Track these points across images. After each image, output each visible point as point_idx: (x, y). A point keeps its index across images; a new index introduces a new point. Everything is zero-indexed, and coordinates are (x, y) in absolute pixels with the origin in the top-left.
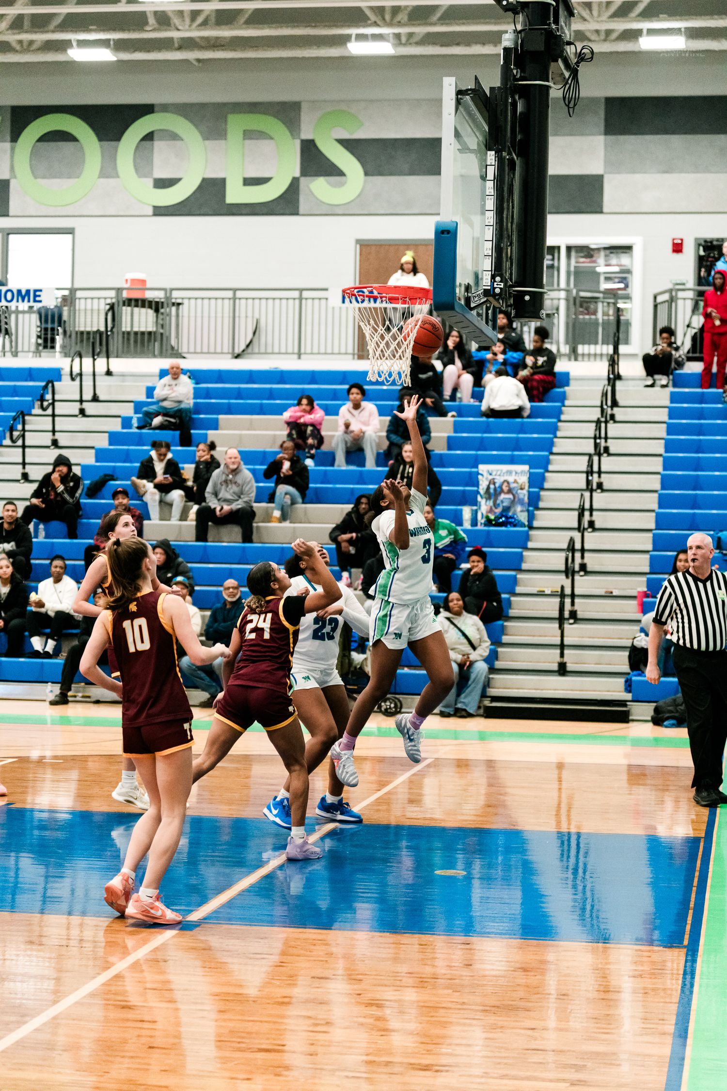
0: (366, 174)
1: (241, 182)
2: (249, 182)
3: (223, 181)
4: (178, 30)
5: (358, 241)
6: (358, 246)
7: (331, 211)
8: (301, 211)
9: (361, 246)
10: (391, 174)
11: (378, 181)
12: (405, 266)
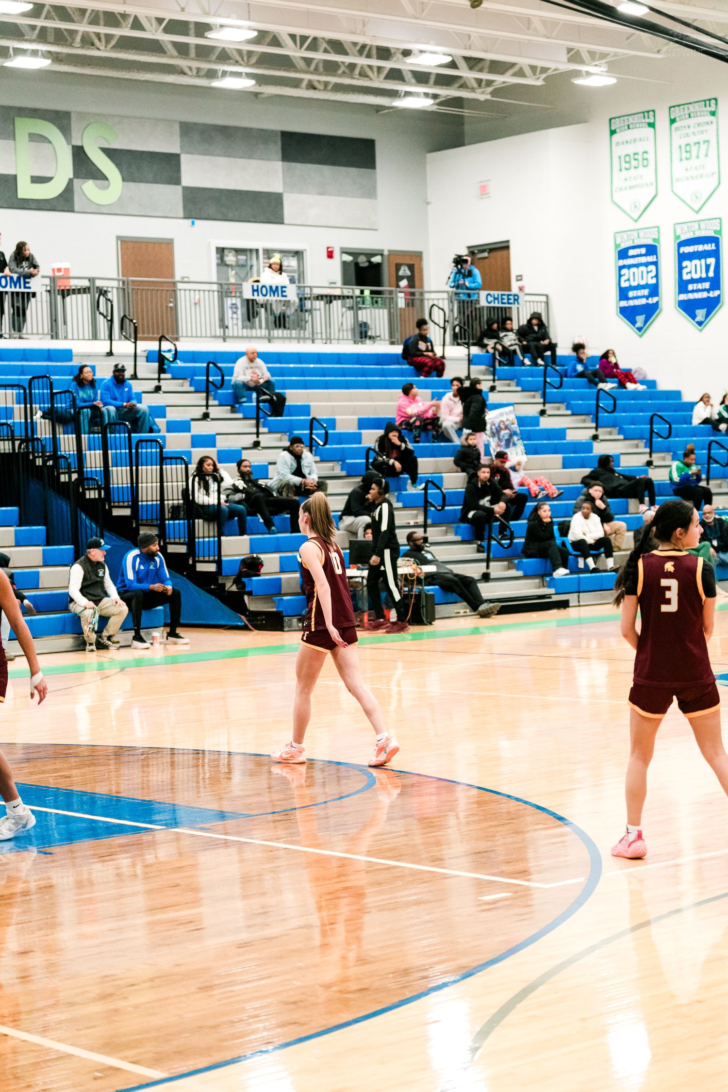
0: (124, 180)
1: (29, 179)
2: (36, 180)
3: (15, 177)
4: (99, 49)
5: (118, 238)
6: (119, 242)
7: (99, 210)
8: (76, 208)
9: (122, 241)
10: (141, 181)
11: (132, 185)
12: (273, 266)
